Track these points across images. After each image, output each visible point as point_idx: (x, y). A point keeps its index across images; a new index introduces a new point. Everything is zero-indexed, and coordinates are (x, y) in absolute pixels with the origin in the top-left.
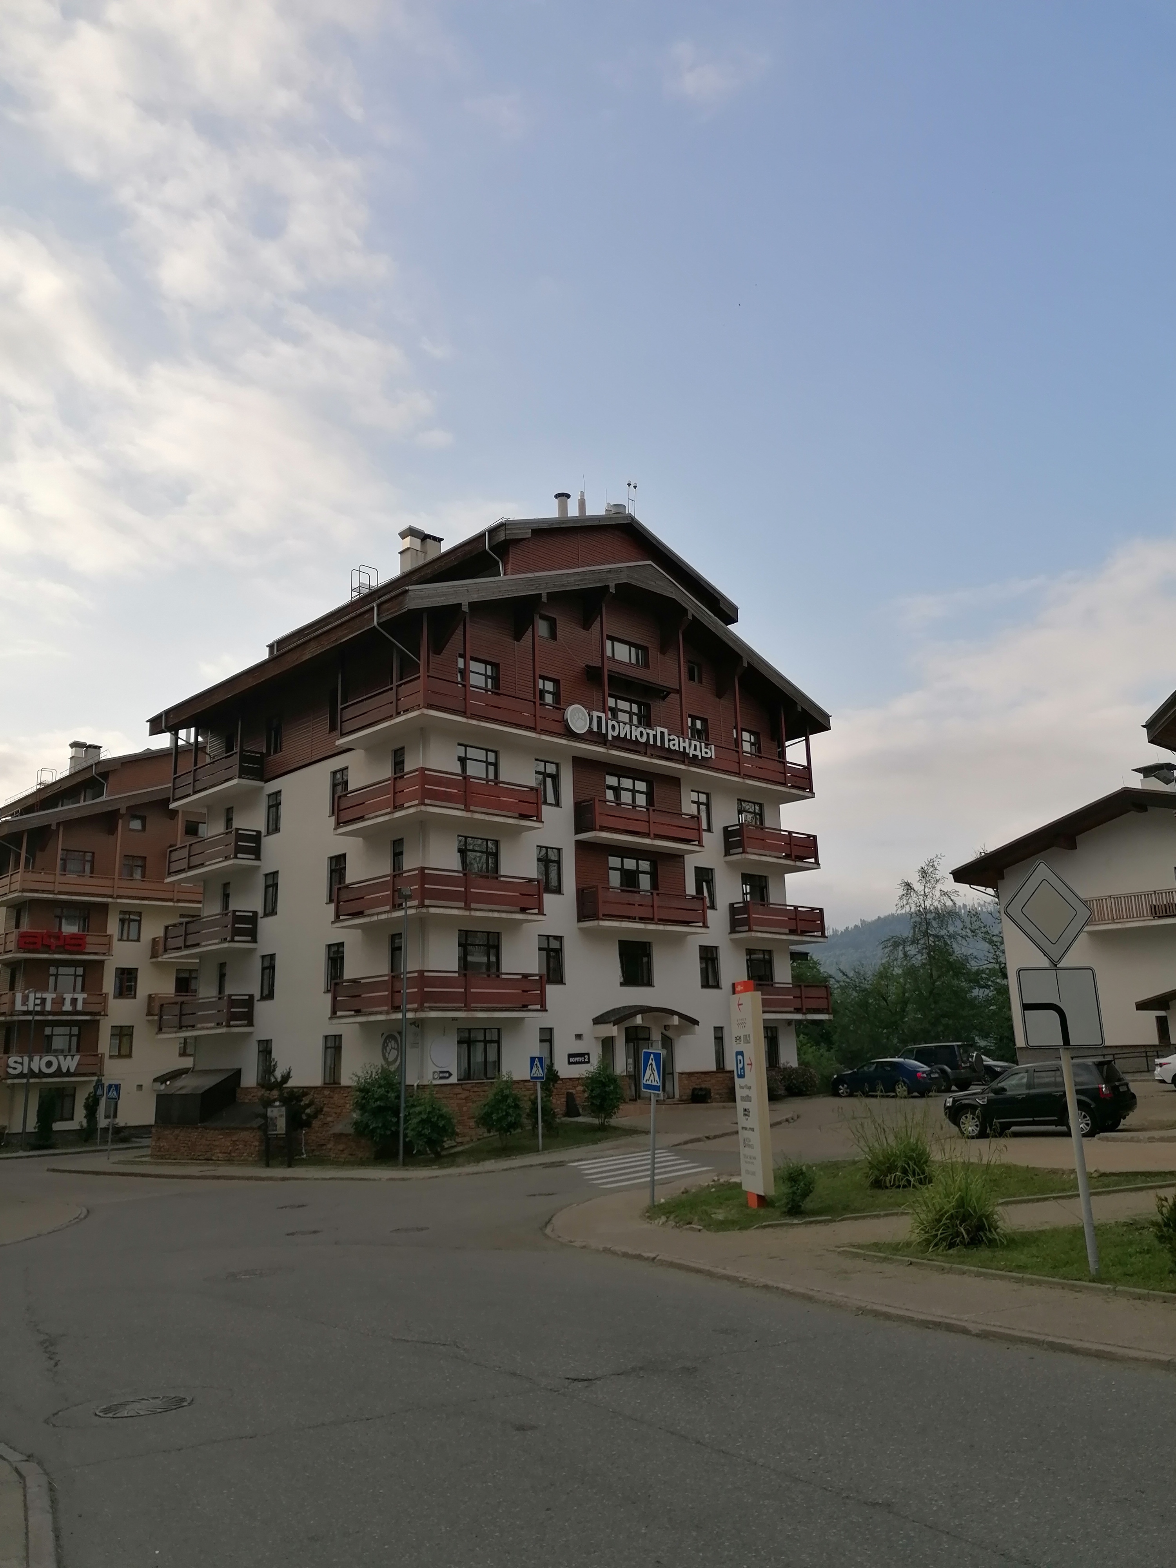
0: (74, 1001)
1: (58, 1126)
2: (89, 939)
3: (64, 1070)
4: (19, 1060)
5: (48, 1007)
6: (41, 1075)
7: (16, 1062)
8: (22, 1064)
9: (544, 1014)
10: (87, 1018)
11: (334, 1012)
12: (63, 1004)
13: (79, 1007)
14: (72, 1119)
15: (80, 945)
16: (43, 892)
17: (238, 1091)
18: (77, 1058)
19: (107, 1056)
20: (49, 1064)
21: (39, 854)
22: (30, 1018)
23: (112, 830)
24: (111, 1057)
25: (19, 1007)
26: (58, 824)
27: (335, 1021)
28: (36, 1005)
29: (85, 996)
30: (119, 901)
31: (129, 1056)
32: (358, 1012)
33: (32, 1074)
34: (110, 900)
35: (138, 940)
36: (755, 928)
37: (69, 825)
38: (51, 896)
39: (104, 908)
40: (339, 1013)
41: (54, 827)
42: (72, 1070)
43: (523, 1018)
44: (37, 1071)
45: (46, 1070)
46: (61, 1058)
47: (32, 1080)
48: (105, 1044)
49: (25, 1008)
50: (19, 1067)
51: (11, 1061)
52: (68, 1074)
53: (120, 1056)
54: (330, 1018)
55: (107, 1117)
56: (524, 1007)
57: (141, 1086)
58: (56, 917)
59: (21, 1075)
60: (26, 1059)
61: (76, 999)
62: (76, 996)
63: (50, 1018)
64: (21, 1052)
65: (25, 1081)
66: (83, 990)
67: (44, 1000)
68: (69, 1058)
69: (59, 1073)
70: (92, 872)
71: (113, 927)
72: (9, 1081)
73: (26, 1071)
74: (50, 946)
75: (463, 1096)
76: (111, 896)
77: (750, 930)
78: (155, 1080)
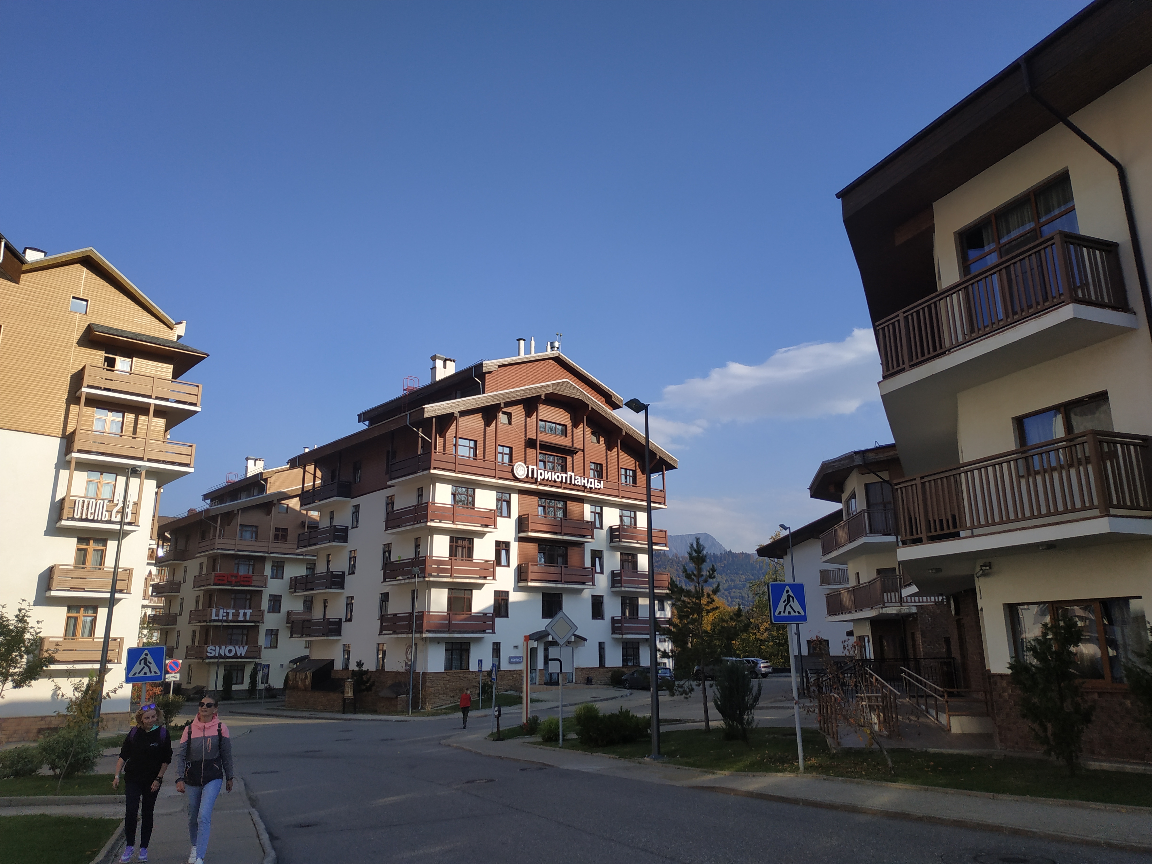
0: (245, 614)
1: (235, 687)
2: (254, 578)
3: (239, 655)
4: (214, 648)
5: (230, 618)
6: (226, 657)
7: (211, 649)
8: (215, 650)
9: (494, 634)
10: (252, 624)
11: (381, 632)
12: (239, 616)
13: (248, 618)
14: (242, 683)
15: (249, 581)
16: (228, 550)
17: (332, 671)
18: (246, 648)
19: (263, 647)
20: (230, 651)
21: (227, 528)
22: (220, 624)
23: (269, 513)
24: (265, 648)
25: (214, 617)
26: (238, 510)
27: (381, 636)
28: (223, 616)
29: (251, 611)
30: (272, 555)
31: (276, 647)
32: (395, 632)
33: (221, 657)
34: (266, 555)
35: (282, 578)
36: (624, 585)
37: (245, 510)
38: (233, 552)
39: (263, 559)
40: (384, 632)
41: (236, 512)
42: (243, 655)
43: (483, 637)
44: (223, 655)
45: (228, 654)
46: (237, 648)
47: (220, 660)
48: (262, 640)
49: (217, 618)
50: (213, 652)
51: (209, 649)
52: (241, 657)
53: (271, 647)
54: (379, 635)
55: (262, 683)
56: (484, 631)
57: (283, 665)
58: (236, 564)
59: (214, 657)
60: (217, 648)
61: (246, 613)
62: (246, 611)
63: (231, 624)
64: (214, 644)
65: (216, 660)
66: (250, 608)
67: (228, 614)
68: (241, 647)
69: (235, 656)
70: (256, 538)
71: (268, 570)
72: (208, 661)
73: (217, 655)
74: (231, 582)
75: (447, 679)
76: (267, 553)
77: (621, 587)
78: (291, 662)
